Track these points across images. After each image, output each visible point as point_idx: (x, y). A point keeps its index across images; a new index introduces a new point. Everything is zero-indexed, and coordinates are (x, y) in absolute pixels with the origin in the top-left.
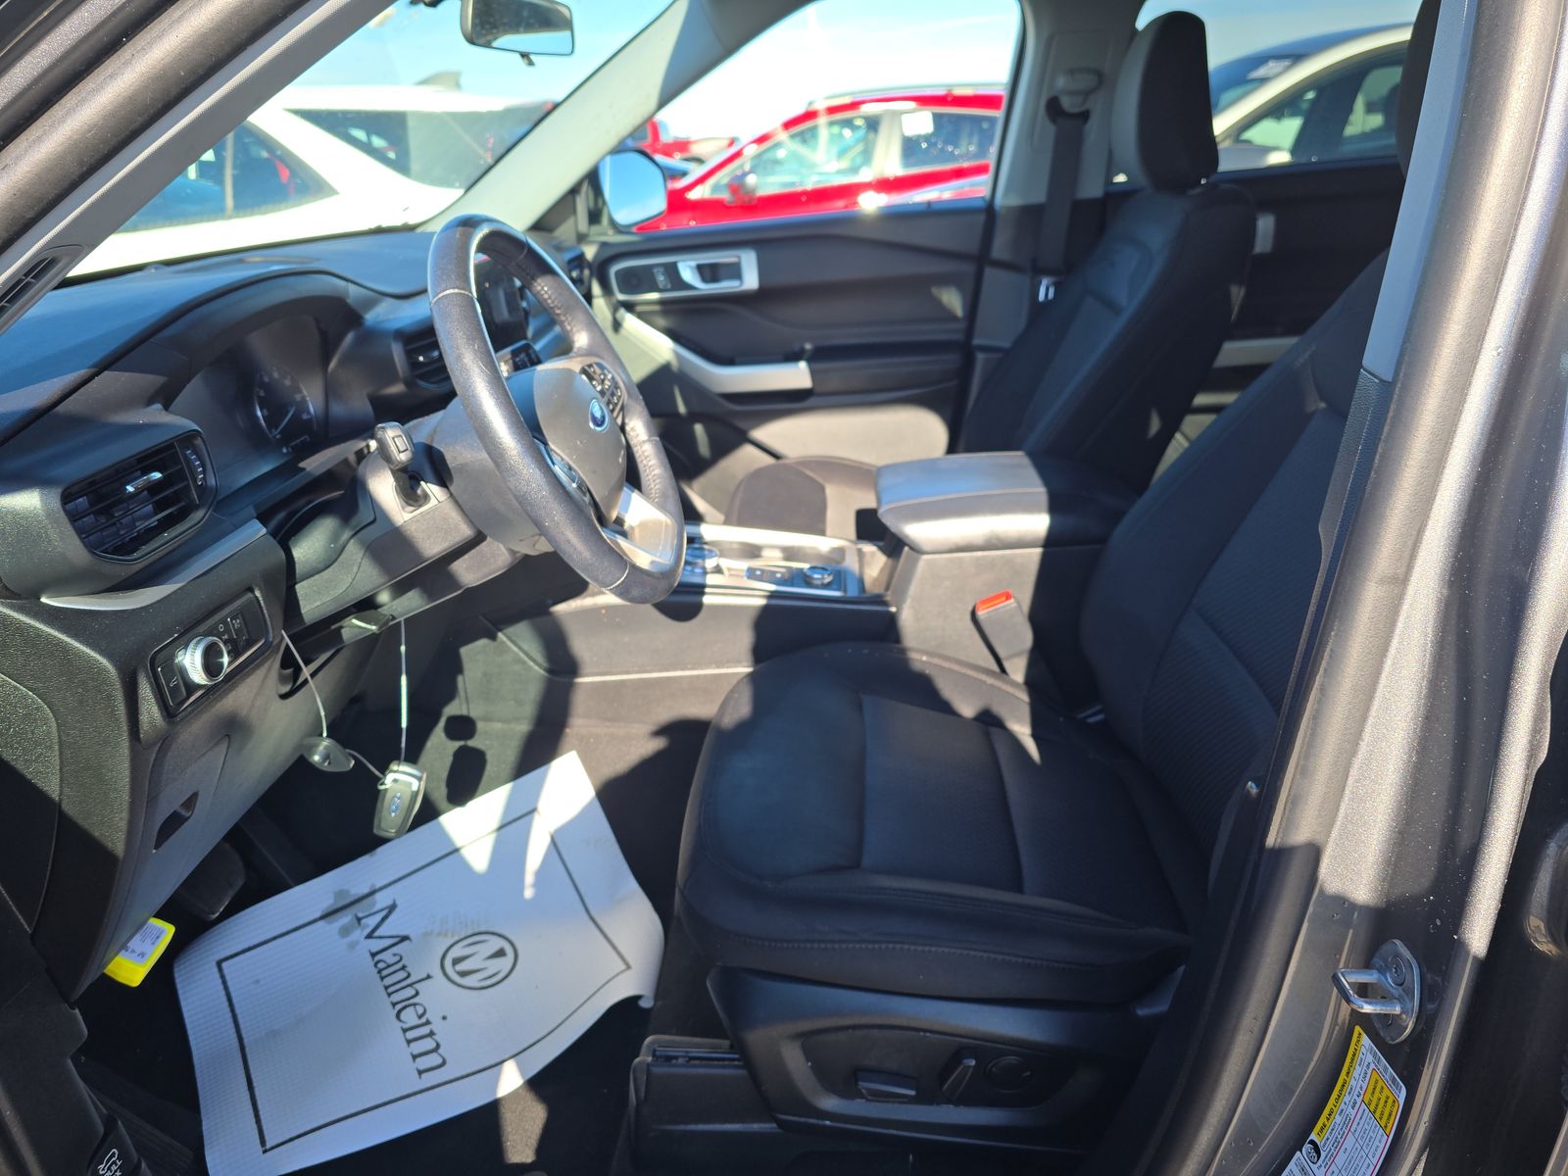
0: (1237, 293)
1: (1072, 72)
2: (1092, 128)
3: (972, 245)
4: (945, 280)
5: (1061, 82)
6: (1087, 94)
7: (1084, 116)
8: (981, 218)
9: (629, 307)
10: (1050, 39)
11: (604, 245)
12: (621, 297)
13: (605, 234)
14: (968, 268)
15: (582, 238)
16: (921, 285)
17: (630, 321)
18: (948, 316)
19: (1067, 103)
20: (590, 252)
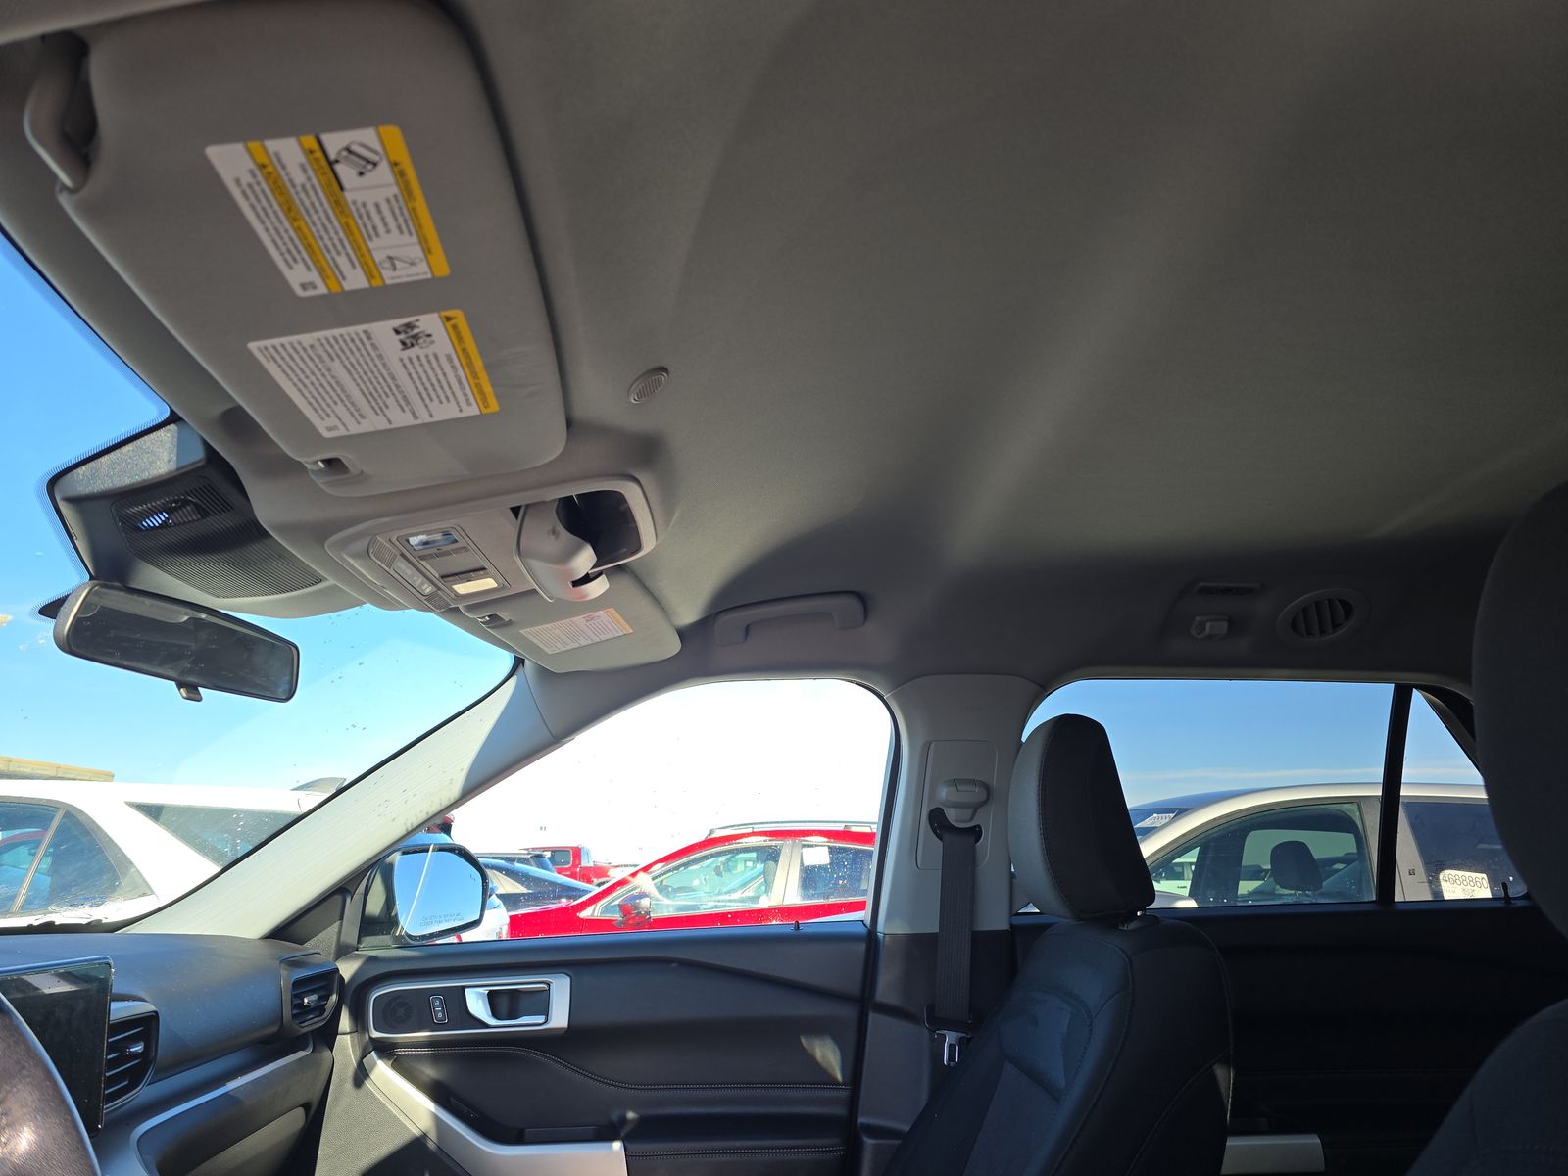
0: (1225, 1077)
1: (955, 782)
2: (986, 846)
3: (852, 984)
4: (818, 1027)
5: (943, 793)
6: (976, 807)
7: (976, 833)
8: (863, 947)
9: (385, 1050)
10: (927, 746)
11: (372, 959)
12: (376, 1034)
13: (378, 947)
14: (848, 1012)
15: (343, 951)
16: (786, 1033)
17: (382, 1072)
18: (824, 1079)
19: (951, 815)
20: (347, 969)
